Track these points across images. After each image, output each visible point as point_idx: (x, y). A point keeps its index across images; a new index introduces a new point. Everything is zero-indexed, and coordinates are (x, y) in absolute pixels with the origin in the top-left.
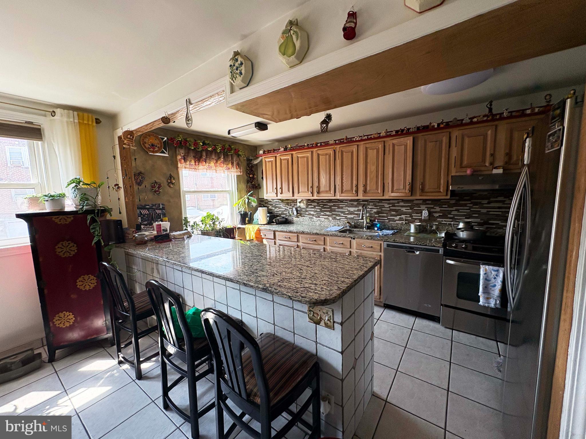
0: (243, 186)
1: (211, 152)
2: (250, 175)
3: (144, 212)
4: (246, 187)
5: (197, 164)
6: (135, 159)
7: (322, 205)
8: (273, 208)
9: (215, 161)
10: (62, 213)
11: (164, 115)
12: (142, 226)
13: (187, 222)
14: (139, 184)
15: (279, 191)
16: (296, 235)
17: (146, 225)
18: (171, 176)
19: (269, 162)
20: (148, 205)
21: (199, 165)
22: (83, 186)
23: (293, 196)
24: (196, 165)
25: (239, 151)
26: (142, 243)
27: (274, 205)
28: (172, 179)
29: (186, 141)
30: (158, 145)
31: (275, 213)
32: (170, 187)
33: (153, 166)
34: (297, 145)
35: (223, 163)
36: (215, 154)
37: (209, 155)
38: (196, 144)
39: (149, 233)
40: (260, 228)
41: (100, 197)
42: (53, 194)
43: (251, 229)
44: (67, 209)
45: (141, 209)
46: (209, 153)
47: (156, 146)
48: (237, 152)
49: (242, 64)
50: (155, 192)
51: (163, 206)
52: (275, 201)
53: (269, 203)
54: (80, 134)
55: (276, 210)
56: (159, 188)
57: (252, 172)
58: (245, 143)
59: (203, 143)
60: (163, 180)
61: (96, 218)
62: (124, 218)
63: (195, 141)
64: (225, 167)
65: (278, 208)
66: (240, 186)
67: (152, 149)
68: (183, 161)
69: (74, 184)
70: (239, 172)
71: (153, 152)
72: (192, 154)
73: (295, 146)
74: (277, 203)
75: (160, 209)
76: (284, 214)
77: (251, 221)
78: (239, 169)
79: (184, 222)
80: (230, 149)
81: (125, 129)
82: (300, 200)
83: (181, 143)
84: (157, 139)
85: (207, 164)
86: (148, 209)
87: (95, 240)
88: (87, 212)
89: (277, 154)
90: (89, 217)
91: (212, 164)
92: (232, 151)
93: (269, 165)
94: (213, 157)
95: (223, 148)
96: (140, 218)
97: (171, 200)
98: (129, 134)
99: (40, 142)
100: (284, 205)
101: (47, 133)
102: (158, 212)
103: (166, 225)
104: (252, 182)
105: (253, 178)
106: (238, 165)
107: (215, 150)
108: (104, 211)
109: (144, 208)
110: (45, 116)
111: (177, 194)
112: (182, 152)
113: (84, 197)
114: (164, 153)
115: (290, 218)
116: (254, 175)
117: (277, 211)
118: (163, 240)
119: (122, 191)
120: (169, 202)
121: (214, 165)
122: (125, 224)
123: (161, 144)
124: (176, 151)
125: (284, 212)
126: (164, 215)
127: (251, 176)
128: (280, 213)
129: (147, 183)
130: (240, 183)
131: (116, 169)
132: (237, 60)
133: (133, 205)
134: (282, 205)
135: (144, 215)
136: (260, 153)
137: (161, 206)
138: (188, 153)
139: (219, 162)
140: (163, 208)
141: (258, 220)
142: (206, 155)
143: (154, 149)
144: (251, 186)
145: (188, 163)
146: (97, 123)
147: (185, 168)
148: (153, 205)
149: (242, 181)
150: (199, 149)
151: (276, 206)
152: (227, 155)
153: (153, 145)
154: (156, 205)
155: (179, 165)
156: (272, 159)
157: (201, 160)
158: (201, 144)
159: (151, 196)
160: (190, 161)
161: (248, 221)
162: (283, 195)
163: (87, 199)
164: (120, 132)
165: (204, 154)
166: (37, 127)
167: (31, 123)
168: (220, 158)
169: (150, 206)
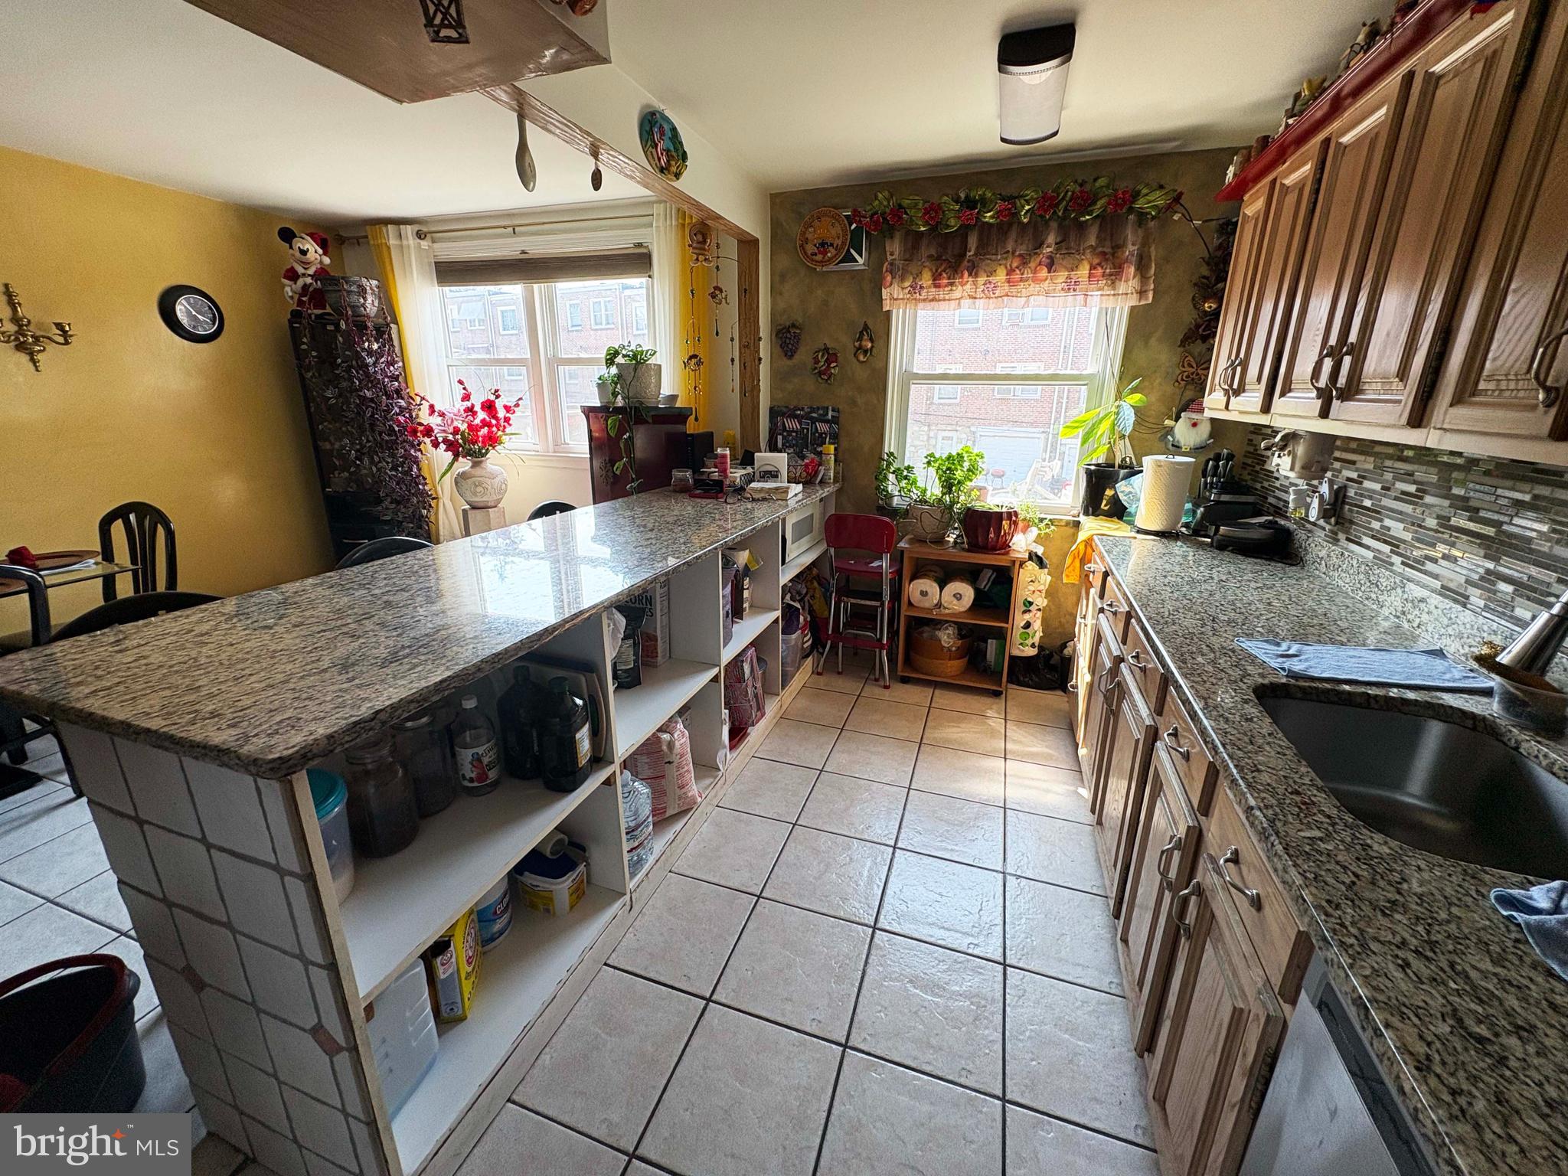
0: (1161, 356)
1: (996, 228)
3: (793, 425)
5: (942, 282)
9: (1014, 263)
14: (789, 351)
18: (862, 330)
20: (803, 409)
21: (951, 284)
24: (937, 285)
25: (1137, 194)
28: (869, 337)
29: (901, 208)
30: (838, 241)
32: (859, 360)
33: (826, 303)
35: (1050, 265)
36: (1020, 234)
37: (993, 241)
38: (933, 211)
45: (788, 416)
46: (990, 235)
47: (832, 245)
48: (1126, 202)
50: (820, 373)
51: (835, 414)
56: (828, 362)
57: (1220, 285)
59: (958, 202)
60: (842, 343)
63: (934, 197)
64: (1058, 280)
66: (1142, 354)
67: (819, 257)
70: (1140, 296)
71: (824, 263)
72: (927, 250)
75: (827, 421)
77: (1116, 509)
78: (1137, 285)
79: (883, 465)
80: (1084, 201)
83: (885, 220)
84: (837, 224)
85: (982, 279)
86: (799, 419)
91: (1001, 275)
92: (1098, 204)
94: (1009, 246)
95: (1047, 203)
97: (859, 400)
102: (822, 427)
104: (1206, 337)
107: (1010, 217)
109: (790, 414)
111: (878, 383)
112: (895, 248)
114: (856, 261)
120: (853, 402)
121: (1005, 278)
123: (843, 236)
124: (885, 248)
126: (834, 438)
127: (1207, 307)
129: (803, 355)
130: (1143, 341)
135: (790, 432)
136: (1227, 180)
137: (830, 413)
138: (914, 249)
139: (1032, 263)
140: (835, 420)
142: (978, 248)
143: (825, 253)
144: (1207, 354)
145: (910, 283)
148: (813, 410)
149: (1150, 333)
150: (948, 227)
152: (1082, 227)
153: (823, 244)
154: (818, 408)
155: (887, 293)
157: (961, 265)
158: (955, 206)
159: (810, 384)
160: (919, 274)
161: (1109, 504)
165: (973, 242)
166: (644, 251)
167: (640, 245)
168: (1040, 245)
169: (807, 410)
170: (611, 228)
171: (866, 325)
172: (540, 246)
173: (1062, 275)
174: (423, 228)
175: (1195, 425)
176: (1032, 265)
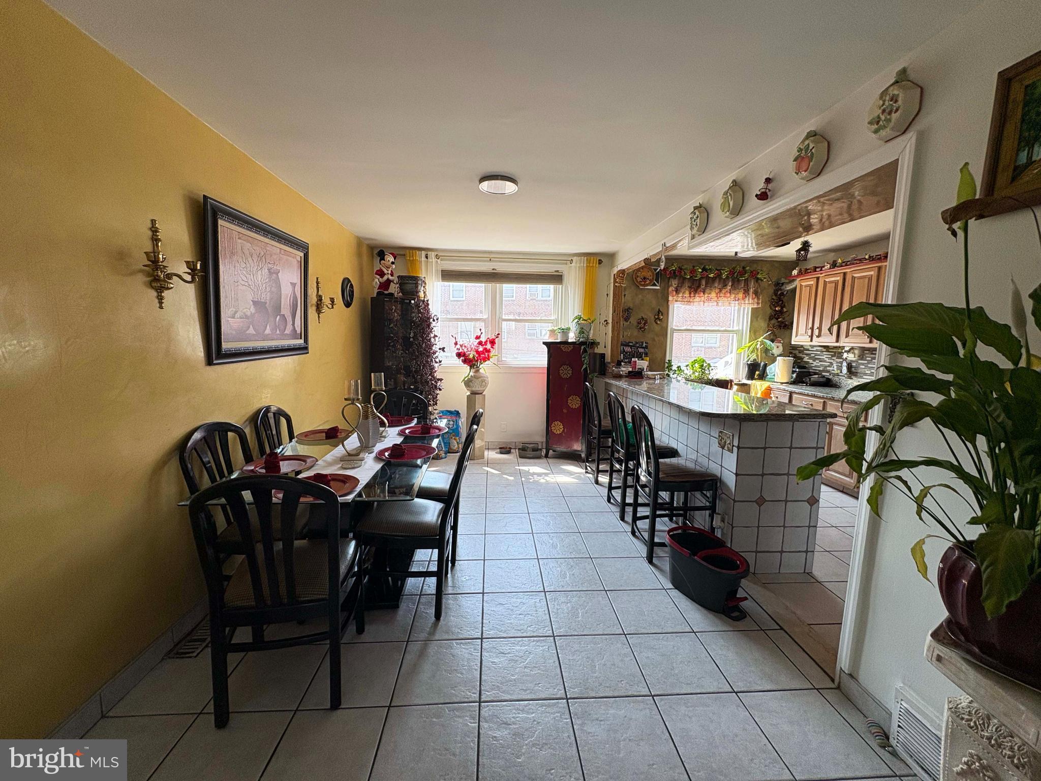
0: (763, 324)
1: (714, 279)
2: (776, 307)
3: (628, 349)
4: (766, 325)
5: (692, 295)
6: (625, 295)
7: (870, 359)
8: (811, 361)
9: (717, 291)
10: (565, 343)
11: (646, 257)
12: (623, 364)
13: (670, 365)
14: (626, 319)
15: (816, 332)
16: (822, 401)
17: (626, 362)
18: (659, 311)
19: (806, 286)
20: (632, 343)
21: (694, 296)
22: (582, 322)
23: (837, 341)
24: (690, 296)
25: (758, 273)
26: (618, 377)
27: (812, 355)
28: (660, 314)
29: (681, 269)
30: (650, 278)
31: (814, 368)
32: (656, 323)
33: (642, 300)
34: (855, 257)
35: (730, 293)
36: (719, 281)
37: (710, 282)
38: (693, 271)
39: (625, 369)
40: (771, 386)
41: (592, 331)
42: (563, 327)
43: (759, 388)
44: (570, 341)
45: (625, 346)
46: (710, 281)
47: (648, 279)
48: (754, 275)
49: (698, 217)
50: (641, 328)
51: (647, 345)
52: (815, 349)
53: (805, 352)
54: (587, 275)
55: (815, 364)
56: (645, 324)
57: (781, 302)
58: (775, 260)
59: (702, 269)
60: (650, 316)
61: (587, 349)
62: (608, 352)
63: (694, 267)
64: (732, 297)
65: (818, 361)
66: (756, 324)
67: (643, 283)
68: (675, 293)
69: (577, 320)
70: (756, 304)
71: (644, 285)
72: (687, 284)
73: (850, 260)
74: (819, 353)
75: (643, 348)
76: (828, 371)
77: (762, 377)
78: (756, 300)
79: (667, 365)
80: (743, 272)
81: (619, 269)
82: (847, 349)
83: (674, 273)
84: (650, 271)
85: (706, 295)
86: (631, 347)
87: (584, 367)
88: (582, 343)
89: (821, 274)
90: (582, 348)
91: (713, 295)
92: (746, 275)
93: (806, 292)
94: (716, 285)
95: (732, 273)
96: (622, 355)
97: (656, 339)
98: (622, 272)
99: (560, 286)
100: (830, 356)
101: (565, 279)
102: (641, 350)
103: (643, 364)
104: (777, 319)
105: (781, 312)
106: (756, 293)
107: (719, 276)
108: (594, 344)
109: (627, 345)
110: (566, 264)
111: (664, 333)
112: (676, 282)
113: (582, 332)
114: (656, 285)
115: (836, 379)
116: (782, 308)
117: (816, 366)
118: (635, 376)
119: (610, 325)
120: (654, 340)
121: (715, 295)
122: (608, 358)
123: (653, 276)
124: (669, 282)
125: (828, 368)
126: (646, 355)
127: (777, 309)
128: (821, 369)
129: (633, 321)
130: (757, 320)
131: (607, 306)
132: (695, 214)
133: (618, 341)
134: (825, 356)
135: (626, 353)
136: (793, 274)
137: (644, 344)
138: (683, 283)
139: (724, 291)
140: (646, 347)
141: (774, 375)
142: (706, 285)
143: (645, 282)
144: (777, 324)
145: (680, 295)
146: (599, 263)
147: (676, 301)
148: (637, 343)
149: (760, 316)
150: (696, 277)
151: (816, 357)
152: (738, 281)
153: (645, 278)
154: (639, 342)
155: (670, 298)
156: (812, 283)
157: (699, 290)
158: (700, 270)
159: (635, 333)
160: (684, 293)
161: (759, 375)
162: (820, 339)
163: (583, 333)
164: (615, 270)
165: (704, 282)
166: (561, 274)
167: (558, 271)
168: (726, 285)
169: (634, 343)
170: (543, 263)
171: (659, 310)
172: (502, 267)
173: (733, 296)
174: (440, 254)
175: (778, 347)
176: (723, 292)
